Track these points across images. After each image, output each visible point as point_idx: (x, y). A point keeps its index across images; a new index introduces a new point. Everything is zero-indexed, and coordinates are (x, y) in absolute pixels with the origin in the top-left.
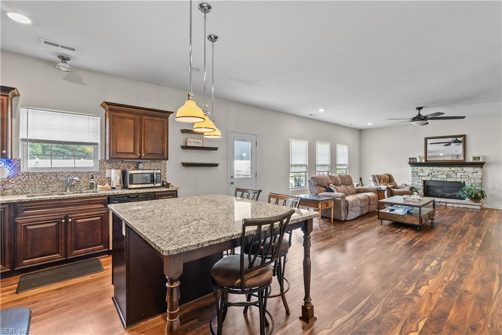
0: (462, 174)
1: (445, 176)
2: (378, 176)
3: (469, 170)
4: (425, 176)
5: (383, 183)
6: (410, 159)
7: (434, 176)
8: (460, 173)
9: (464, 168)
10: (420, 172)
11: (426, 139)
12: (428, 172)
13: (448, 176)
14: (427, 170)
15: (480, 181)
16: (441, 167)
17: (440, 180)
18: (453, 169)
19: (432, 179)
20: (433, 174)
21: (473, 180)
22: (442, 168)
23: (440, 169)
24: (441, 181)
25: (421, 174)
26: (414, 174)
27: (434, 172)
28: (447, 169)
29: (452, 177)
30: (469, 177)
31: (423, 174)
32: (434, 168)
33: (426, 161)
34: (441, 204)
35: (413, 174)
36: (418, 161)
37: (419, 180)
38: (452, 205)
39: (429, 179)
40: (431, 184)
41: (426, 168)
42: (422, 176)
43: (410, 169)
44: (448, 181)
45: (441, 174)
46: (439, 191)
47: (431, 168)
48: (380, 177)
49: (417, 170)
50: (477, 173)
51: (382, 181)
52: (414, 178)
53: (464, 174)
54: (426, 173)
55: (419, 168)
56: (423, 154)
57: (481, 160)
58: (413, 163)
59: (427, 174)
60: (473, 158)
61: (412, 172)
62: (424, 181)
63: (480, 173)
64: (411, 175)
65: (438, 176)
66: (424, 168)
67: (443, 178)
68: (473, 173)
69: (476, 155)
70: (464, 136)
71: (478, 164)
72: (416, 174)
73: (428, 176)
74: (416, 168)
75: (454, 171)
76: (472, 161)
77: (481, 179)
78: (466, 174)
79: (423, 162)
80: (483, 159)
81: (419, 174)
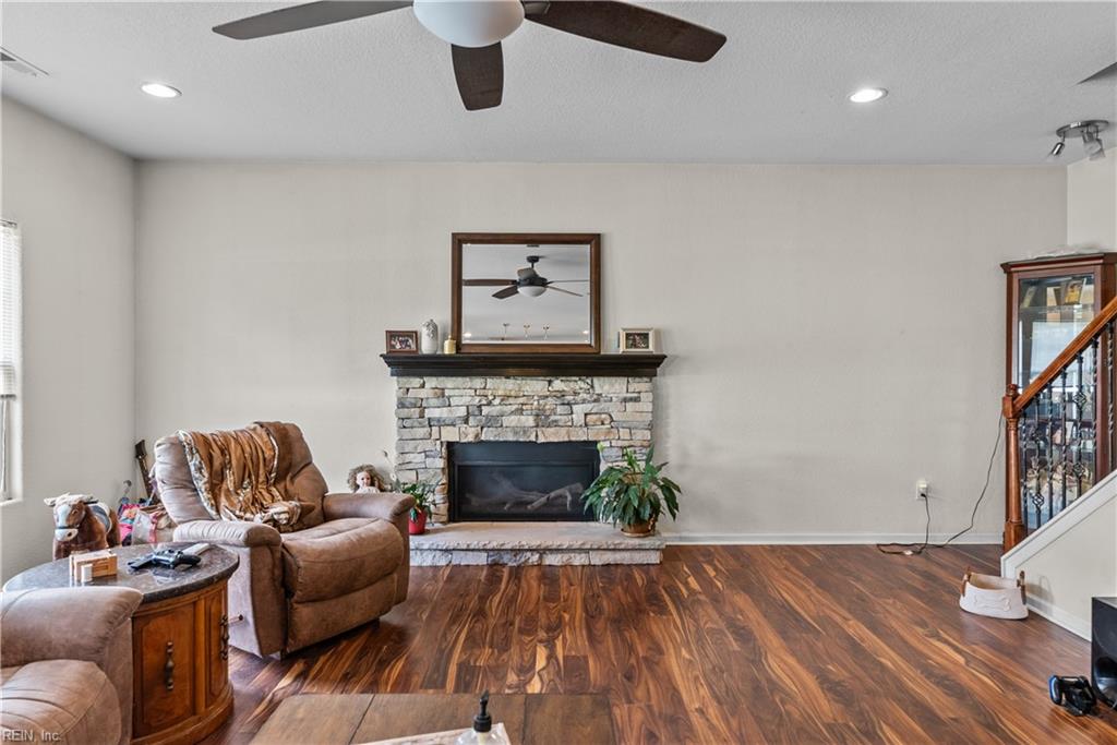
0: (588, 407)
1: (530, 421)
2: (204, 444)
3: (612, 387)
4: (453, 424)
5: (239, 485)
6: (391, 335)
7: (492, 421)
8: (584, 401)
9: (596, 380)
10: (434, 402)
11: (459, 241)
12: (466, 400)
13: (542, 418)
14: (462, 391)
15: (648, 435)
16: (515, 376)
17: (511, 438)
18: (558, 384)
19: (483, 437)
20: (485, 410)
21: (624, 433)
22: (519, 381)
23: (510, 385)
24: (517, 442)
25: (436, 413)
26: (411, 413)
27: (489, 404)
28: (535, 386)
29: (555, 424)
30: (612, 421)
31: (444, 413)
32: (491, 382)
33: (458, 346)
34: (522, 559)
35: (404, 412)
36: (426, 347)
37: (428, 445)
38: (566, 557)
39: (470, 438)
40: (476, 459)
41: (459, 381)
42: (441, 423)
43: (390, 386)
44: (541, 440)
45: (516, 411)
46: (504, 489)
47: (478, 382)
48: (224, 451)
49: (423, 393)
50: (637, 400)
51: (230, 482)
52: (407, 434)
53: (595, 407)
54: (459, 406)
55: (431, 382)
56: (444, 317)
57: (652, 349)
58: (406, 361)
59: (462, 412)
60: (628, 335)
61: (401, 405)
62: (450, 445)
63: (646, 405)
64: (394, 422)
65: (507, 421)
66: (449, 383)
67: (525, 431)
68: (625, 400)
69: (637, 323)
70: (594, 240)
71: (641, 365)
72: (415, 412)
73: (466, 422)
74: (416, 382)
75: (562, 394)
76: (622, 349)
77: (651, 427)
78: (603, 405)
79: (447, 352)
80: (658, 343)
81: (428, 413)
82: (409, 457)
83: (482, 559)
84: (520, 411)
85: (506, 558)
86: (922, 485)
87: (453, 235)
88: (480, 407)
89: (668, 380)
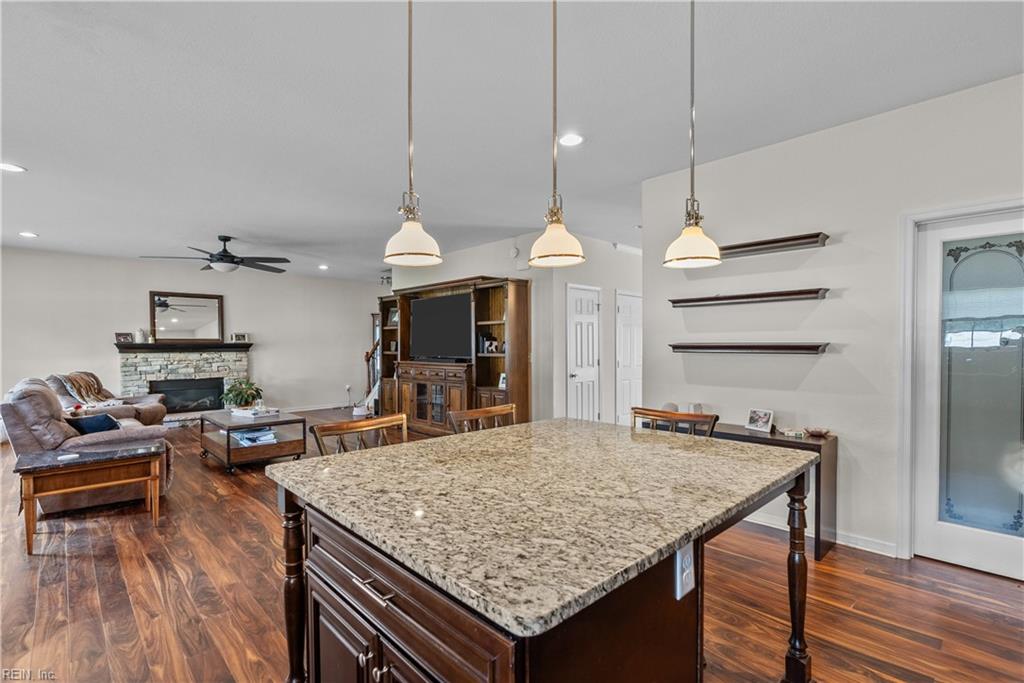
0: (219, 364)
1: (192, 370)
3: (229, 356)
4: (153, 373)
6: (118, 335)
7: (172, 371)
8: (217, 362)
9: (222, 353)
10: (142, 364)
11: (154, 295)
12: (160, 363)
13: (197, 369)
14: (157, 360)
15: (246, 374)
16: (184, 352)
17: (183, 378)
18: (205, 355)
19: (169, 378)
20: (170, 367)
21: (235, 374)
22: (186, 354)
23: (182, 356)
24: (186, 380)
25: (144, 369)
26: (129, 370)
27: (172, 364)
28: (194, 356)
29: (204, 371)
30: (230, 369)
31: (148, 368)
32: (172, 355)
33: (155, 340)
34: (194, 423)
35: (125, 369)
36: (138, 340)
37: (140, 383)
39: (163, 379)
40: (164, 388)
41: (156, 355)
42: (146, 373)
43: (117, 358)
44: (198, 378)
45: (185, 366)
47: (166, 355)
49: (136, 360)
50: (241, 360)
52: (128, 378)
53: (222, 364)
54: (157, 366)
55: (141, 356)
56: (147, 327)
57: (247, 341)
58: (126, 346)
59: (158, 368)
60: (236, 336)
61: (124, 366)
62: (151, 382)
63: (245, 362)
64: (120, 373)
65: (180, 371)
66: (151, 356)
67: (190, 375)
68: (235, 361)
69: (241, 331)
70: (220, 298)
71: (243, 347)
72: (133, 368)
73: (160, 371)
74: (133, 355)
75: (207, 359)
76: (234, 341)
77: (247, 371)
78: (225, 363)
79: (150, 342)
80: (249, 338)
81: (139, 369)
82: (128, 389)
83: (177, 424)
84: (187, 366)
85: (188, 423)
86: (348, 387)
87: (151, 292)
88: (167, 365)
89: (253, 353)
